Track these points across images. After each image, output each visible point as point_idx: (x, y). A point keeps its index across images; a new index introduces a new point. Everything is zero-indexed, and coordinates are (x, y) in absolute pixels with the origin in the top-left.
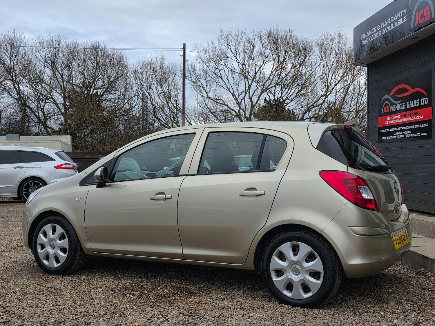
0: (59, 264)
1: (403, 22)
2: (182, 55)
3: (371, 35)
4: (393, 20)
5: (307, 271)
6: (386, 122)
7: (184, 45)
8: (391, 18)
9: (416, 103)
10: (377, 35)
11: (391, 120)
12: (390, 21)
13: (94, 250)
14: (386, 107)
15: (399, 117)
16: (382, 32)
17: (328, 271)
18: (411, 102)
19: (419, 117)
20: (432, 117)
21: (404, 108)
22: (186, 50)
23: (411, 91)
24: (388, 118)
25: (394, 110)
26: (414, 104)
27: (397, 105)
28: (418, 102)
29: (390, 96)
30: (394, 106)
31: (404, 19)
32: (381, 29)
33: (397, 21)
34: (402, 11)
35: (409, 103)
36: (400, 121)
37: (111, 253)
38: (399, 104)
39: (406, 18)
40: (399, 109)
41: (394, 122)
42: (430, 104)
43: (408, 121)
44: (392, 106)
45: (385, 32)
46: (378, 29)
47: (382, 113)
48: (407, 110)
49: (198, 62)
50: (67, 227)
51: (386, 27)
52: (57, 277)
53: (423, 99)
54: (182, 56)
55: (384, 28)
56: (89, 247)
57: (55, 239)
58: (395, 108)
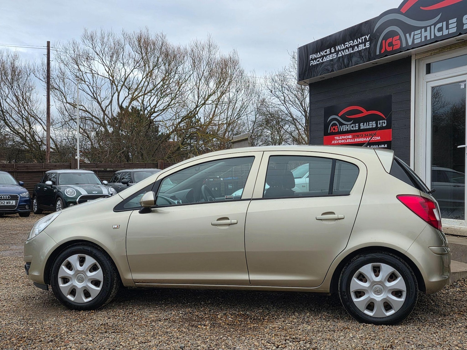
0: (90, 299)
1: (365, 47)
2: (46, 54)
3: (323, 57)
4: (353, 44)
5: (390, 290)
6: (333, 142)
7: (48, 43)
8: (350, 42)
9: (373, 124)
10: (331, 57)
11: (340, 140)
12: (348, 45)
13: (135, 281)
14: (334, 127)
15: (350, 137)
16: (337, 55)
17: (411, 289)
18: (365, 123)
19: (376, 138)
20: (392, 139)
21: (357, 128)
22: (51, 48)
23: (365, 113)
24: (337, 138)
25: (344, 130)
26: (369, 125)
27: (348, 125)
28: (375, 124)
29: (338, 116)
30: (345, 126)
31: (367, 45)
32: (337, 52)
33: (357, 45)
34: (364, 37)
35: (364, 125)
36: (352, 141)
37: (152, 282)
38: (351, 124)
39: (369, 44)
40: (350, 130)
41: (344, 142)
42: (389, 126)
43: (361, 141)
44: (341, 126)
45: (341, 55)
46: (332, 52)
47: (329, 132)
48: (360, 130)
49: (57, 62)
50: (100, 257)
51: (343, 50)
52: (89, 313)
53: (381, 121)
54: (46, 56)
55: (339, 51)
56: (130, 278)
57: (85, 270)
58: (344, 128)
